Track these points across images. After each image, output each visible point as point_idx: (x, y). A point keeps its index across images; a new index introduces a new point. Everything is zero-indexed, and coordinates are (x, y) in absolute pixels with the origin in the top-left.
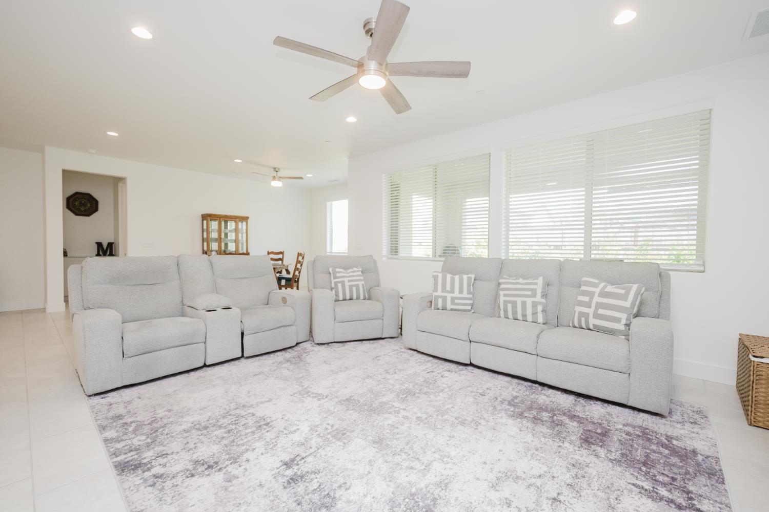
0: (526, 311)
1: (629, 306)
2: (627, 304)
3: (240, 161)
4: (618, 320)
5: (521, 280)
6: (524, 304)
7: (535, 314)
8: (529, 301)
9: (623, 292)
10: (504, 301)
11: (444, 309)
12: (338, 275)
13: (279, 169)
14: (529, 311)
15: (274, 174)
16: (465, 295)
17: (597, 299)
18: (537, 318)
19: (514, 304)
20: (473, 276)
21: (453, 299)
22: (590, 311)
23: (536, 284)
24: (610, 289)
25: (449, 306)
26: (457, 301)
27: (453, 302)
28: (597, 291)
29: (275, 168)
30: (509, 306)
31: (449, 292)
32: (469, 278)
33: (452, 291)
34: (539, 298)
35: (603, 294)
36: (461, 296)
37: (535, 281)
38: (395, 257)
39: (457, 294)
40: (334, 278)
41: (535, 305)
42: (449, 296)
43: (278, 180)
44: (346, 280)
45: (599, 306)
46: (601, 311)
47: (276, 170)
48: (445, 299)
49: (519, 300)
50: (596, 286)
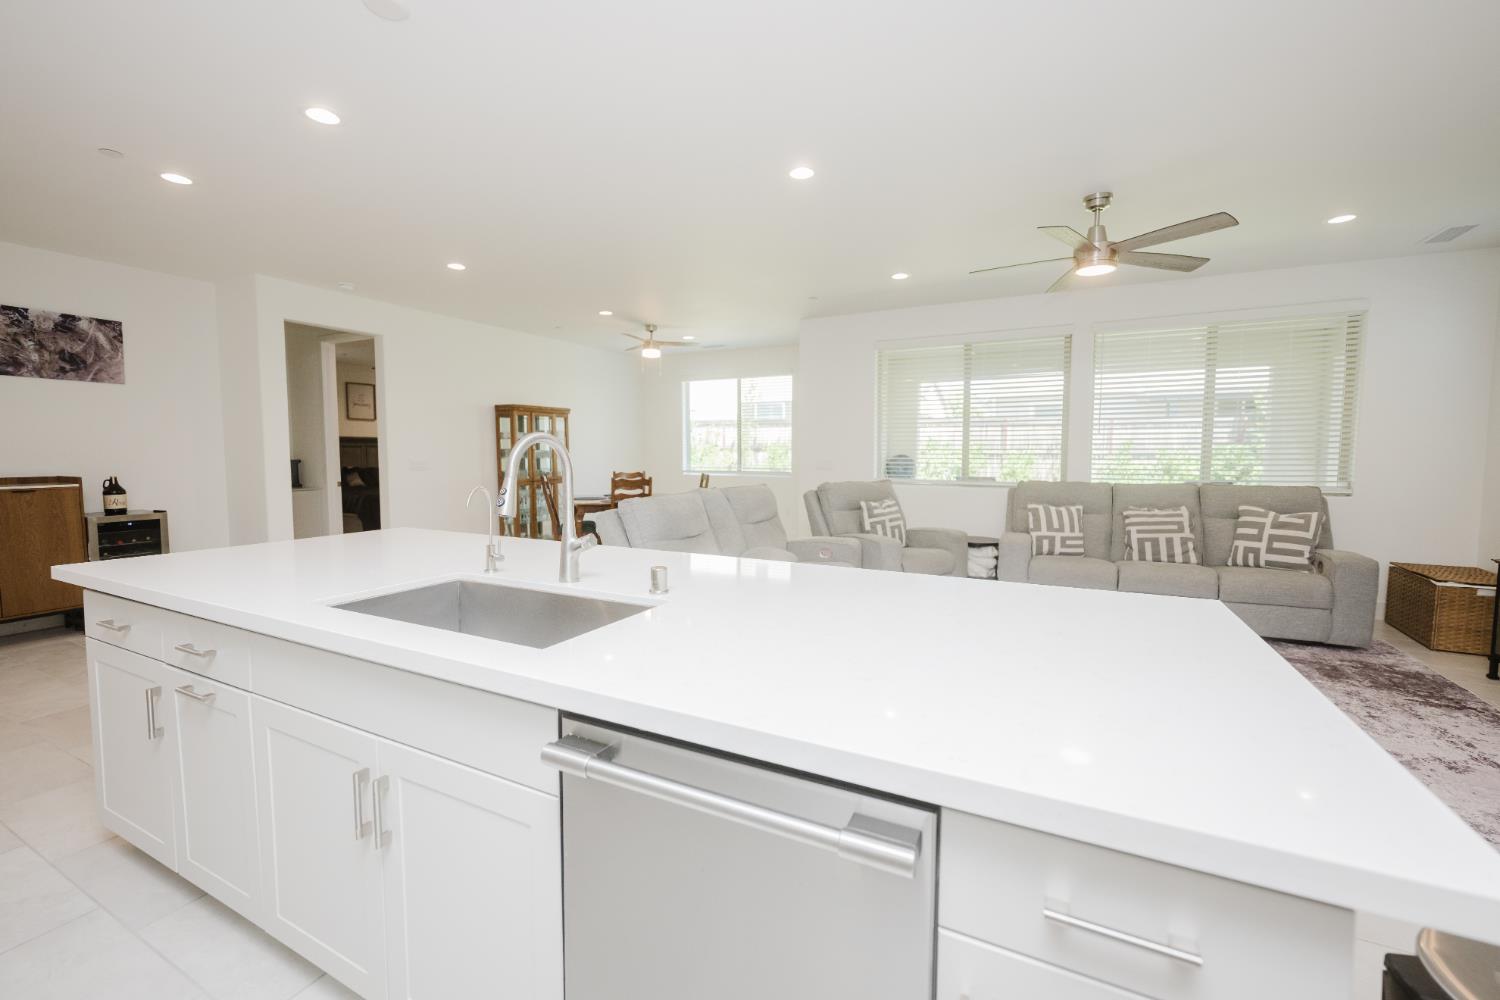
0: (1173, 550)
1: (1311, 538)
2: (1309, 535)
3: (610, 313)
4: (1300, 554)
5: (1157, 512)
6: (1169, 542)
7: (1185, 552)
8: (1177, 538)
9: (1302, 521)
10: (1138, 539)
11: (1051, 553)
12: (876, 512)
13: (655, 327)
14: (1178, 550)
15: (646, 335)
16: (1077, 533)
17: (1268, 531)
18: (1189, 557)
19: (1155, 543)
20: (1081, 507)
21: (1063, 540)
22: (1263, 545)
23: (1181, 515)
24: (1283, 518)
25: (1058, 549)
26: (1068, 542)
27: (1063, 545)
28: (1268, 521)
29: (648, 326)
30: (1148, 546)
31: (1057, 530)
32: (1078, 510)
33: (1061, 529)
34: (1187, 533)
35: (1276, 525)
36: (1073, 535)
37: (1178, 512)
38: (907, 480)
39: (1067, 533)
40: (870, 516)
41: (1184, 542)
42: (1058, 536)
43: (654, 348)
44: (887, 518)
45: (1272, 538)
46: (1276, 545)
47: (650, 328)
48: (1052, 540)
49: (1162, 538)
50: (1265, 516)
